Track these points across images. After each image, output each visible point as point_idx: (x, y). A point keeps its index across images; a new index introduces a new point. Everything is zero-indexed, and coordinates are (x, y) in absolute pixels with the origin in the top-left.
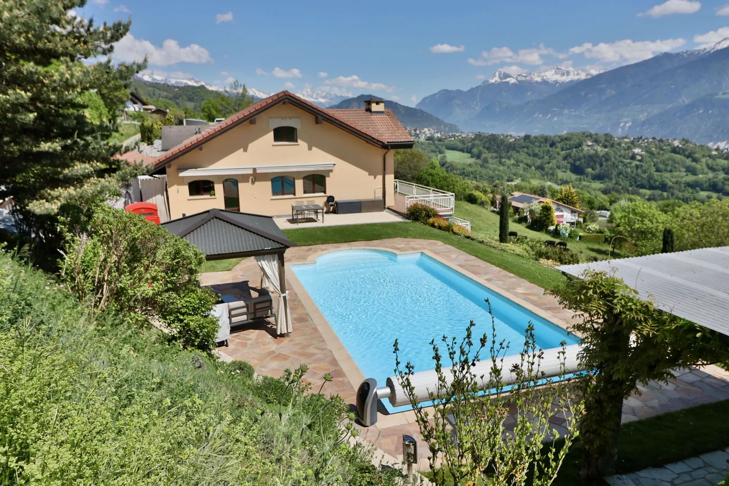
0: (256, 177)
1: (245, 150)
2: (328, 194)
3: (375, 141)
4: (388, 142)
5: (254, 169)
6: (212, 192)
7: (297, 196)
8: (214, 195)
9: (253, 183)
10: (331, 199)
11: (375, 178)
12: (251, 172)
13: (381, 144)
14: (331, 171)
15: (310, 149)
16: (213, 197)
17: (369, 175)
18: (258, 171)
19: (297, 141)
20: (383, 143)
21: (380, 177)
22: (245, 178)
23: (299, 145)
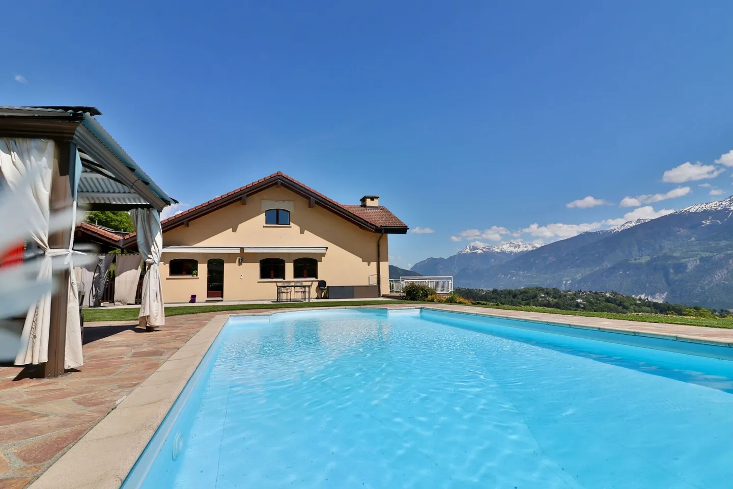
0: (243, 257)
1: (234, 230)
2: (319, 279)
3: (369, 224)
4: (381, 226)
5: (242, 249)
6: (194, 272)
7: (286, 280)
8: (197, 275)
9: (240, 264)
10: (322, 284)
11: (369, 265)
12: (238, 251)
13: (375, 228)
14: (324, 255)
15: (302, 232)
16: (195, 277)
17: (363, 261)
18: (246, 251)
19: (289, 225)
20: (376, 226)
21: (374, 264)
22: (231, 258)
23: (291, 227)
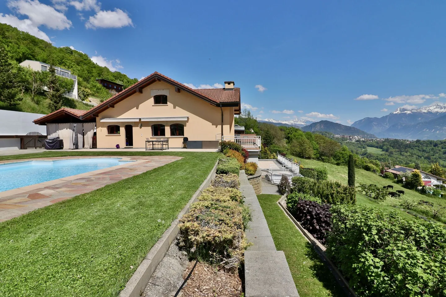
0: (142, 124)
1: (137, 108)
2: (185, 137)
3: (212, 101)
4: (220, 102)
5: (140, 119)
6: (118, 132)
7: (166, 137)
8: (120, 134)
9: (141, 128)
10: (186, 140)
11: (216, 127)
12: (138, 120)
13: (216, 103)
14: (187, 121)
15: (174, 108)
16: (119, 135)
17: (213, 125)
18: (142, 120)
19: (167, 104)
20: (216, 102)
21: (219, 127)
22: (136, 124)
23: (168, 105)
